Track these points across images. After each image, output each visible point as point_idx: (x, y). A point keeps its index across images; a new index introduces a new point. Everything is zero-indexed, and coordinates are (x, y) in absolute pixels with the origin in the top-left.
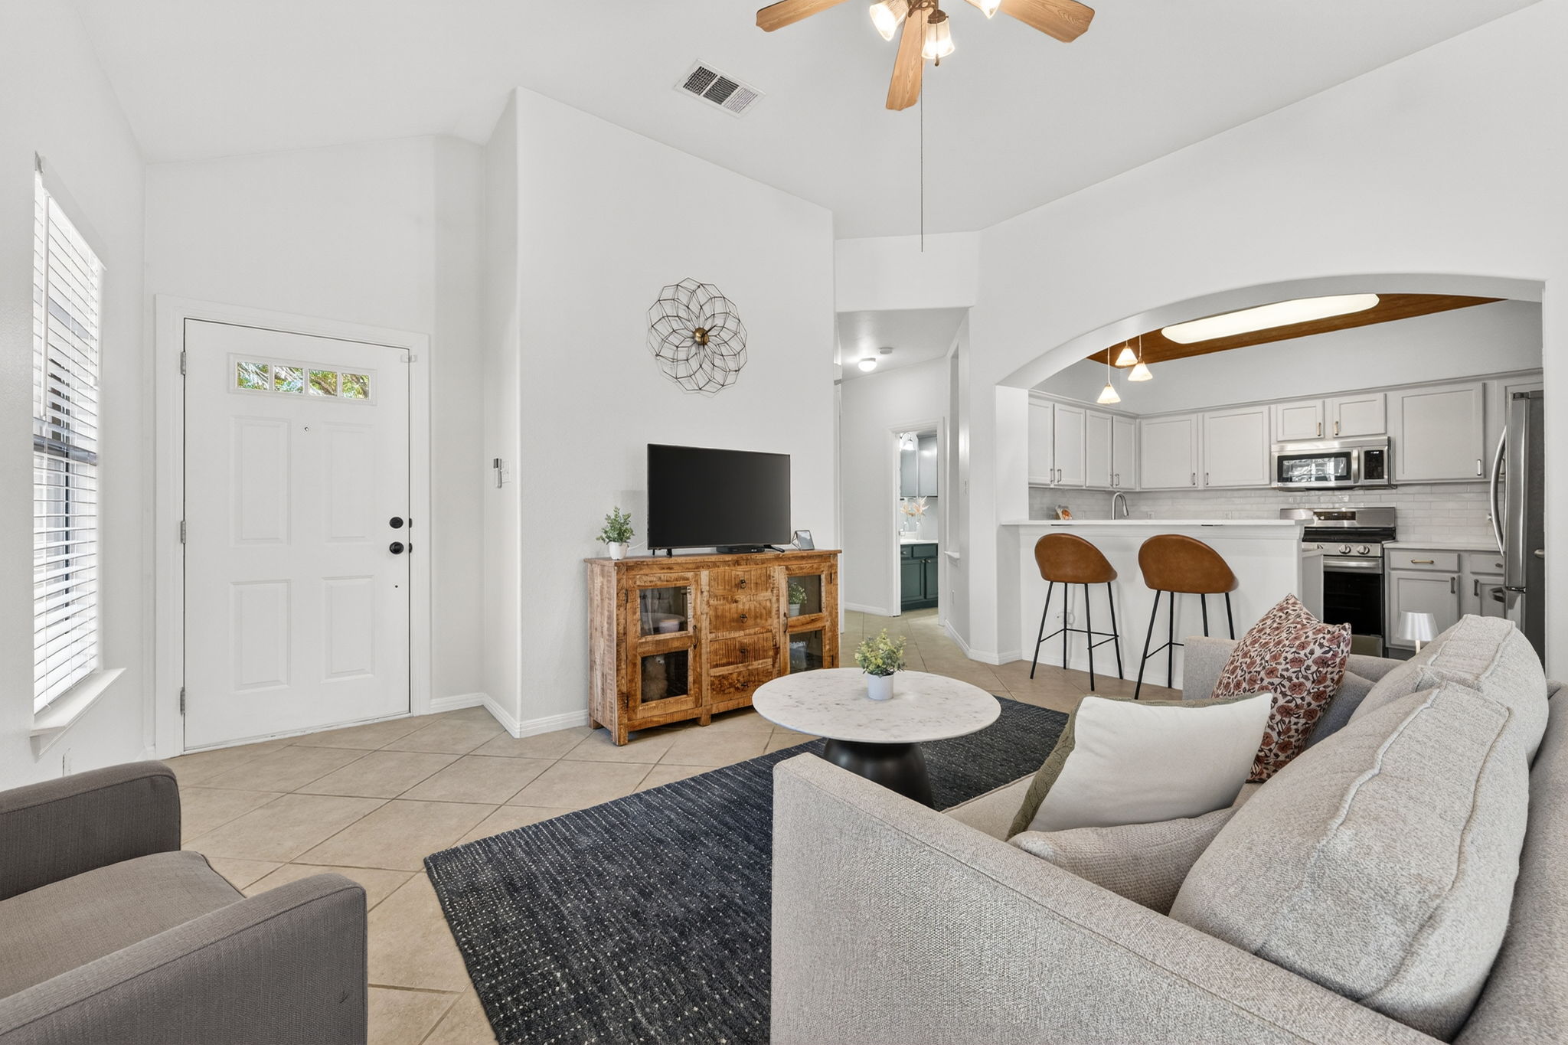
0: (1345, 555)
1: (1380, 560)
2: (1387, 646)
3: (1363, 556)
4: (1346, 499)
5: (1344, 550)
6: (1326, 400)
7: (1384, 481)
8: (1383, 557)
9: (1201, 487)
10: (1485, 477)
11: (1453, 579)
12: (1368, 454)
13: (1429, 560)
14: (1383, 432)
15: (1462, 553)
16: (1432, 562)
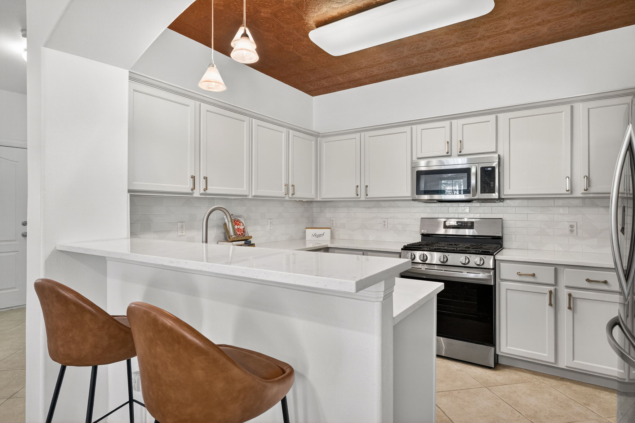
0: (465, 266)
1: (492, 273)
2: (497, 353)
3: (479, 268)
4: (467, 210)
5: (464, 262)
6: (453, 121)
7: (495, 195)
8: (494, 269)
9: (363, 198)
10: (572, 193)
11: (551, 292)
12: (483, 170)
13: (531, 273)
14: (494, 150)
15: (558, 267)
16: (534, 275)
